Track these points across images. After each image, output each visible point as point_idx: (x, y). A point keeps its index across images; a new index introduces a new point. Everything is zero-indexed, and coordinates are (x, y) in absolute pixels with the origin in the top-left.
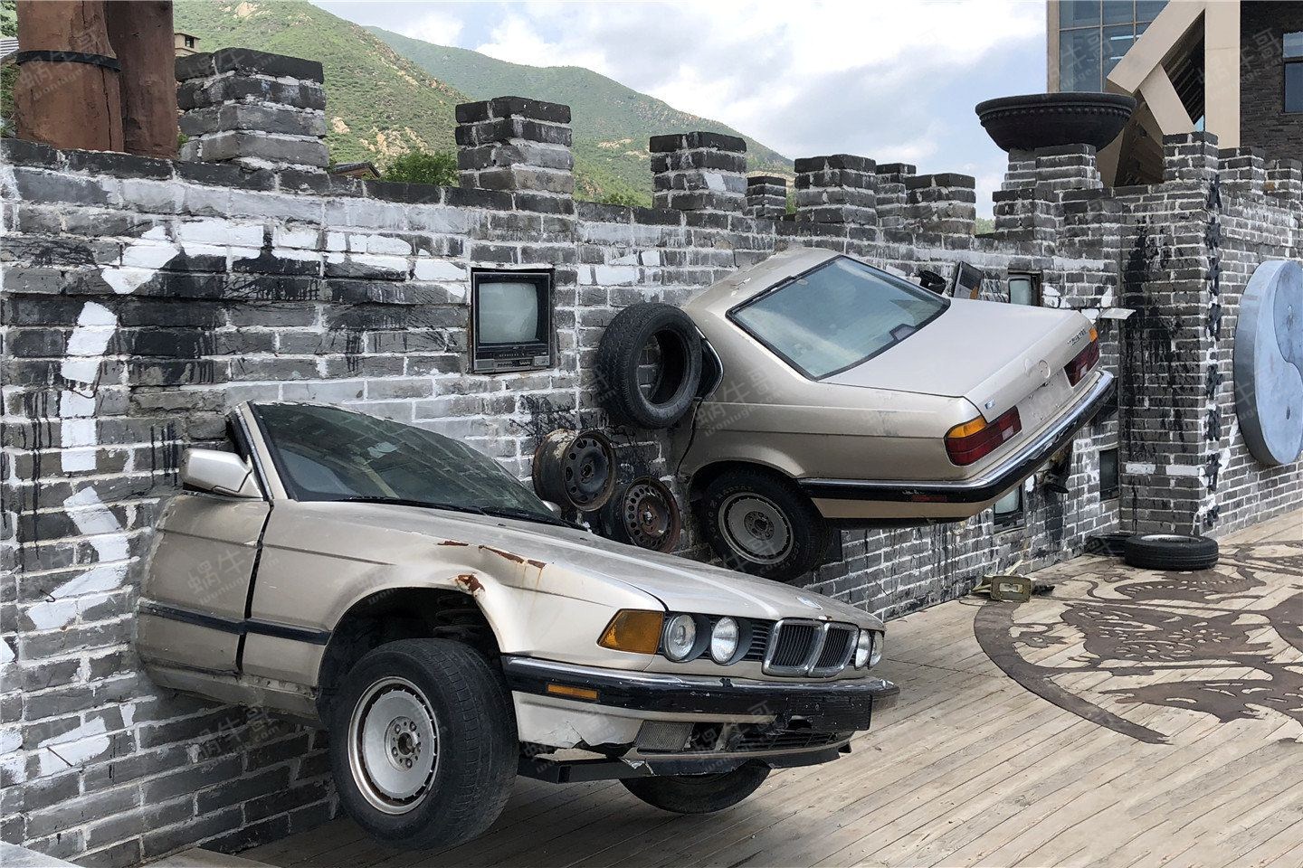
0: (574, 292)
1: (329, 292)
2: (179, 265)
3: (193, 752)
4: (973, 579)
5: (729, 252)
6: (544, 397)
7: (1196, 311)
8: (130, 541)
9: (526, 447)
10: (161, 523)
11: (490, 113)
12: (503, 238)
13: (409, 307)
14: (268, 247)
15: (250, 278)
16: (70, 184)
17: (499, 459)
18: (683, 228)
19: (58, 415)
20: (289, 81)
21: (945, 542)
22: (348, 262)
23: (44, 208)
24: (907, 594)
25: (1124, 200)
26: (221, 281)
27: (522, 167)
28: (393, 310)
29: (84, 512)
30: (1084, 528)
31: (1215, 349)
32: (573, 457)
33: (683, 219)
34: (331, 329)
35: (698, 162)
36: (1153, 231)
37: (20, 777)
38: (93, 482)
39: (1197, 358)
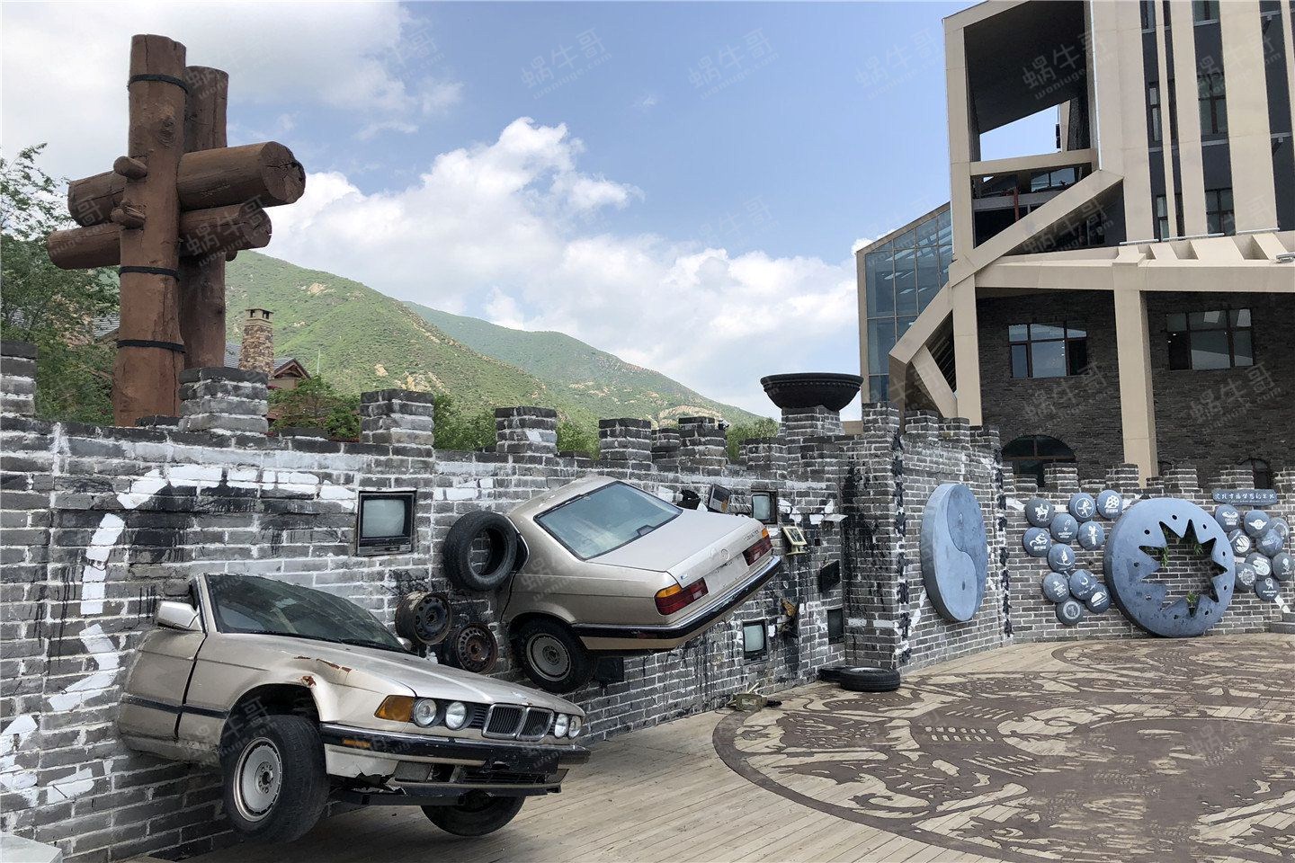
0: (430, 504)
1: (263, 507)
2: (167, 492)
3: (150, 793)
4: (728, 696)
5: (544, 479)
6: (407, 571)
7: (887, 517)
8: (120, 657)
9: (391, 603)
10: (141, 647)
11: (380, 399)
12: (382, 473)
13: (315, 515)
14: (224, 480)
15: (211, 499)
16: (103, 446)
17: (371, 610)
18: (510, 464)
19: (81, 581)
20: (246, 384)
21: (705, 669)
22: (276, 489)
23: (86, 460)
24: (676, 705)
25: (842, 444)
26: (192, 501)
27: (398, 430)
28: (304, 517)
29: (92, 639)
30: (815, 663)
31: (903, 542)
32: (421, 609)
33: (510, 459)
34: (262, 529)
35: (523, 424)
36: (858, 464)
37: (34, 803)
38: (100, 621)
39: (889, 548)
